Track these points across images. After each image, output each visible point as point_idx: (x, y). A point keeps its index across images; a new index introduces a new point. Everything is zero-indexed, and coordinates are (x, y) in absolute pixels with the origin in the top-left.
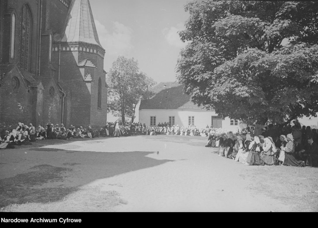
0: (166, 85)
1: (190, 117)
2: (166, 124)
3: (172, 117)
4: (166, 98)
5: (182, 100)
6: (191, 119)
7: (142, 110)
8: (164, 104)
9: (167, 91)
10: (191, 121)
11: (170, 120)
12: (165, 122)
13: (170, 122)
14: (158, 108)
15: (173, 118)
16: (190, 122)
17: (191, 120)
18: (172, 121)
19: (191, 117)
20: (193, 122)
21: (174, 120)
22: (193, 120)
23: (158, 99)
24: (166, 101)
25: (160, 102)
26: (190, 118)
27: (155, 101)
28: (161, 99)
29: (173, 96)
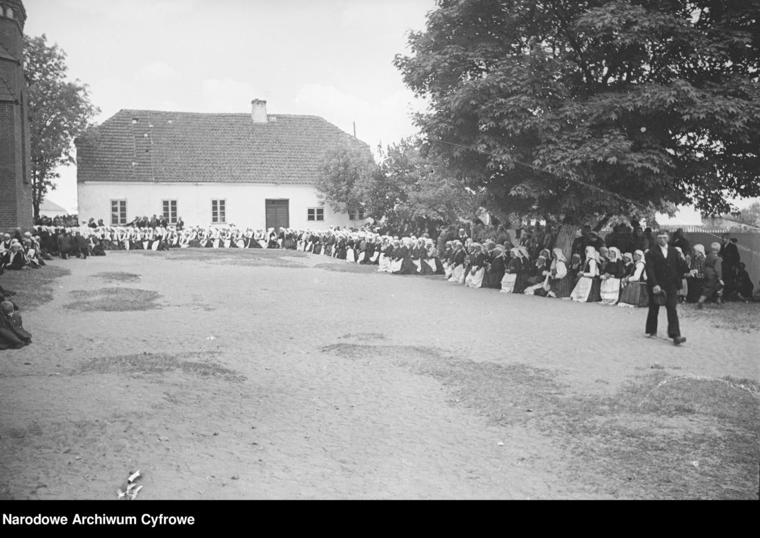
0: (137, 117)
1: (215, 202)
2: (157, 220)
3: (170, 203)
4: (148, 154)
5: (191, 159)
6: (219, 205)
7: (86, 182)
8: (145, 167)
9: (146, 135)
10: (219, 211)
11: (166, 209)
12: (155, 216)
13: (166, 215)
14: (133, 179)
15: (172, 205)
16: (215, 214)
17: (218, 209)
18: (170, 212)
19: (219, 203)
20: (223, 214)
21: (174, 209)
22: (223, 208)
23: (124, 153)
24: (148, 161)
25: (133, 164)
26: (216, 204)
27: (117, 160)
28: (135, 156)
29: (164, 148)
